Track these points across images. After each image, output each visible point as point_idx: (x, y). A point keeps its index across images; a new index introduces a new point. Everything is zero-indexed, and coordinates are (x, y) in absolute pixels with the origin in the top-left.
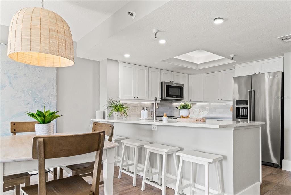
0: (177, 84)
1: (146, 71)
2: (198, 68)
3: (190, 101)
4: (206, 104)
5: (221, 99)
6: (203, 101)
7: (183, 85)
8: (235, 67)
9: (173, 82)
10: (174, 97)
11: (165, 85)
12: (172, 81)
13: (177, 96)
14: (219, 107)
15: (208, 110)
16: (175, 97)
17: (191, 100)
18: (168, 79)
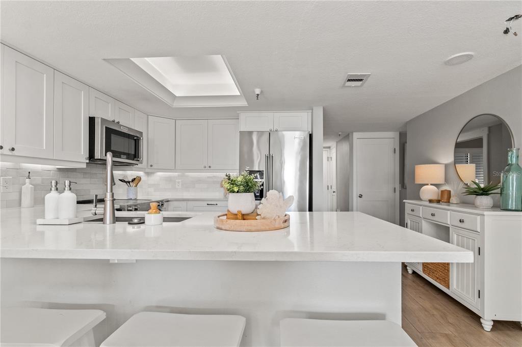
0: (130, 129)
1: (45, 75)
2: (174, 105)
3: (149, 167)
4: (177, 173)
5: (210, 167)
6: (174, 170)
7: (141, 133)
8: (238, 117)
9: (118, 123)
10: (122, 156)
11: (102, 127)
12: (116, 121)
13: (129, 156)
14: (199, 181)
15: (180, 185)
16: (125, 156)
17: (151, 166)
18: (107, 113)
